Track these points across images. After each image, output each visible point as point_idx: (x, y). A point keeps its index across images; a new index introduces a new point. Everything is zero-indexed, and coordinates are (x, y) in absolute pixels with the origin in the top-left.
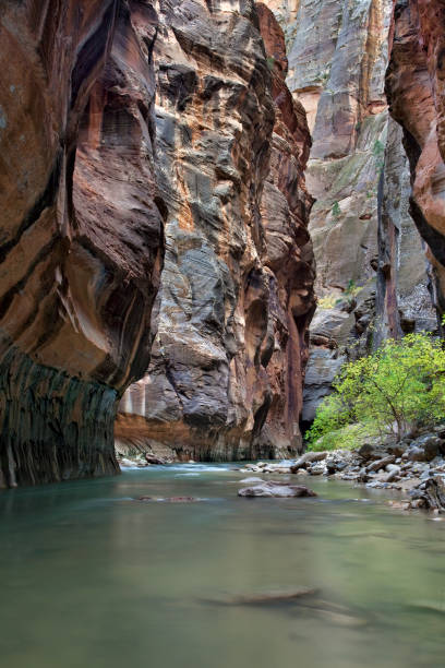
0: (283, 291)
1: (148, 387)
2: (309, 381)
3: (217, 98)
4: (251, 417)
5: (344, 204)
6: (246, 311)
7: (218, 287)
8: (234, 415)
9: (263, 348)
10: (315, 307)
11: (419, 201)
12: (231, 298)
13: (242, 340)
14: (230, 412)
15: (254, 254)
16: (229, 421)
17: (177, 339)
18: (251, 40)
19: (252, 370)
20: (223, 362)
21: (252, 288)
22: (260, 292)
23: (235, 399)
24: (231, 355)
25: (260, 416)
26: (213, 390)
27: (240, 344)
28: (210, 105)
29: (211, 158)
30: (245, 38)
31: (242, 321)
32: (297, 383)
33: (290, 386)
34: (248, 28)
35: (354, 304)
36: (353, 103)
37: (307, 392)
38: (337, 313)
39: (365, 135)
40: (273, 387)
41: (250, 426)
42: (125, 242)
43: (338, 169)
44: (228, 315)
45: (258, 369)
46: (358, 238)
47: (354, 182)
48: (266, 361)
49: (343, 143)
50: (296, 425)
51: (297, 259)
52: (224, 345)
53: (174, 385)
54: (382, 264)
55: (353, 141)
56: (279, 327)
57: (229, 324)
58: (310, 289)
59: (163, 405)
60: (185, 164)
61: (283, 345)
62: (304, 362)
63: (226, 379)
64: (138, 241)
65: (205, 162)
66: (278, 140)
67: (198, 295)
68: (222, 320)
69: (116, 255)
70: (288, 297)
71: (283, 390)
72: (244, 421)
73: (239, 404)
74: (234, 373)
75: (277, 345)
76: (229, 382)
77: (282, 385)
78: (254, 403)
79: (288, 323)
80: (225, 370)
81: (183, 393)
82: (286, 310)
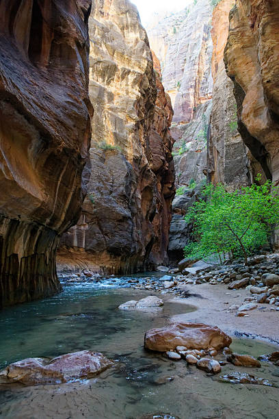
0: (160, 184)
1: (87, 231)
2: (171, 230)
3: (127, 79)
4: (144, 248)
5: (188, 145)
6: (141, 192)
7: (127, 176)
8: (135, 247)
9: (150, 212)
10: (175, 193)
11: (245, 122)
12: (134, 183)
13: (140, 206)
14: (133, 246)
15: (146, 162)
16: (132, 250)
17: (103, 204)
18: (145, 52)
19: (145, 223)
20: (129, 217)
21: (145, 180)
22: (149, 182)
23: (136, 239)
24: (133, 214)
25: (149, 248)
26: (124, 233)
27: (138, 209)
28: (124, 82)
29: (124, 109)
30: (142, 50)
31: (140, 196)
32: (166, 231)
33: (163, 232)
34: (144, 46)
35: (193, 193)
36: (192, 98)
37: (170, 236)
38: (185, 196)
39: (197, 113)
40: (155, 232)
41: (143, 254)
42: (59, 121)
43: (185, 129)
44: (132, 193)
45: (148, 223)
46: (195, 161)
47: (193, 135)
48: (151, 219)
49: (187, 116)
50: (166, 252)
51: (167, 169)
52: (130, 209)
53: (102, 230)
54: (210, 171)
55: (192, 115)
56: (158, 202)
57: (132, 198)
58: (173, 184)
59: (95, 242)
60: (110, 112)
61: (160, 211)
62: (170, 220)
63: (131, 228)
64: (69, 122)
65: (121, 112)
66: (158, 109)
67: (115, 181)
68: (129, 195)
69: (51, 127)
70: (162, 187)
71: (160, 235)
72: (140, 251)
73: (138, 241)
74: (135, 225)
75: (157, 212)
76: (132, 229)
77: (159, 231)
78: (145, 241)
79: (162, 200)
80: (130, 223)
81: (106, 235)
82: (161, 194)
